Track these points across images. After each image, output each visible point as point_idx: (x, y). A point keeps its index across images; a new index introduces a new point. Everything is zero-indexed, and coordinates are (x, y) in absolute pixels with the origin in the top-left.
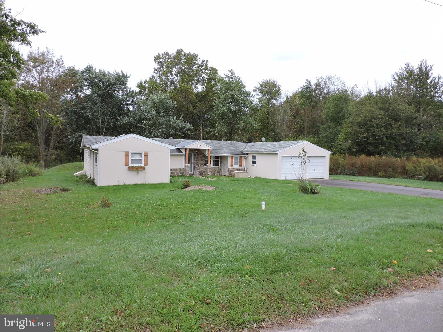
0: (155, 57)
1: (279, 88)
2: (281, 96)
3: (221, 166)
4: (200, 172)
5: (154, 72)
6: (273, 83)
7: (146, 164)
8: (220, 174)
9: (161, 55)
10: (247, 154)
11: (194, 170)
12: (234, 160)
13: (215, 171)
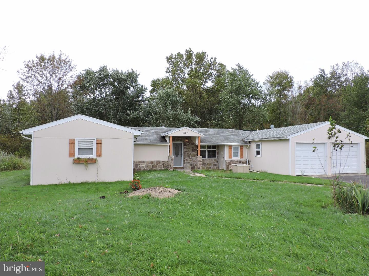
0: (167, 57)
1: (291, 79)
2: (293, 87)
3: (218, 157)
4: (191, 165)
5: (167, 71)
6: (284, 74)
7: (99, 155)
8: (216, 167)
9: (174, 56)
10: (250, 142)
11: (184, 163)
12: (234, 150)
13: (210, 164)
